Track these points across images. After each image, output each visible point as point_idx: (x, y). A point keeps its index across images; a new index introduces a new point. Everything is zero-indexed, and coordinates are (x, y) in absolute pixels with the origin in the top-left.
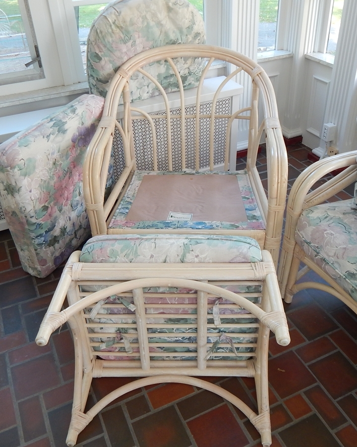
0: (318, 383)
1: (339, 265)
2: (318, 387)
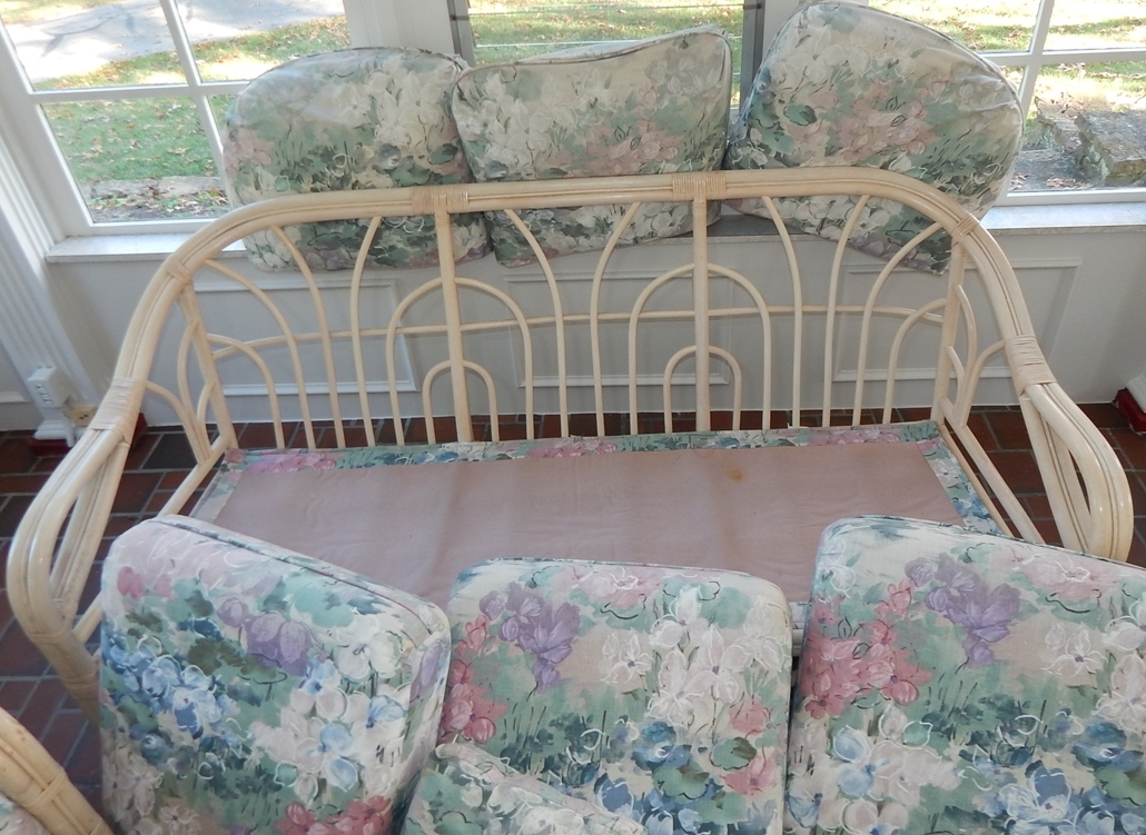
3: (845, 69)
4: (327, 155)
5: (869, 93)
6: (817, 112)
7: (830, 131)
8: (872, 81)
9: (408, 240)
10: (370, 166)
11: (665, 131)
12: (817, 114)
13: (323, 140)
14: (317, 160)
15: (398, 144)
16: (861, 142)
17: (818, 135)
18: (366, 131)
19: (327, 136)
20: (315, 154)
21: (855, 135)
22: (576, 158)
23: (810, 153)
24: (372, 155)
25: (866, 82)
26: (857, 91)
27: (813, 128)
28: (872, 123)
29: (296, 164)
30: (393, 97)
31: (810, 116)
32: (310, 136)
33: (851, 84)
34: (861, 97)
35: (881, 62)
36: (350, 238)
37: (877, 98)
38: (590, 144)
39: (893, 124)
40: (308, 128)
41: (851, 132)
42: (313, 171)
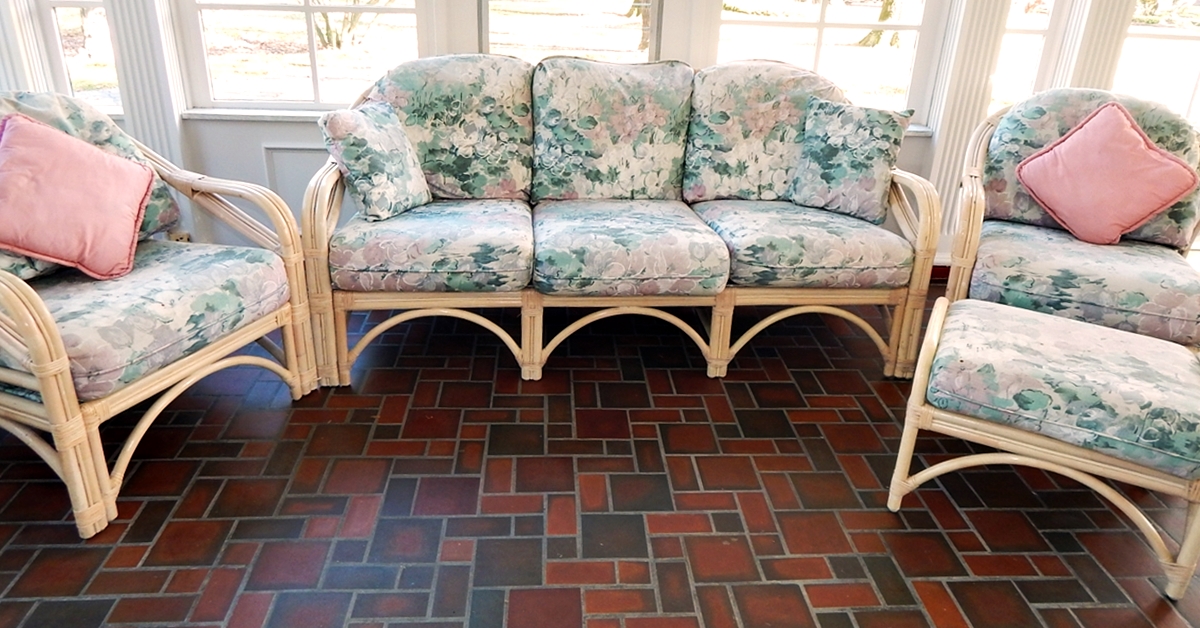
0: (463, 410)
1: (420, 263)
2: (466, 411)
3: (733, 85)
4: (448, 101)
5: (752, 94)
6: (728, 113)
7: (741, 122)
8: (751, 87)
9: (489, 169)
10: (475, 110)
11: (660, 105)
12: (728, 114)
13: (447, 91)
14: (440, 104)
15: (495, 97)
16: (761, 123)
17: (734, 127)
18: (476, 87)
19: (449, 90)
20: (440, 100)
21: (754, 119)
22: (605, 110)
23: (735, 139)
24: (478, 102)
25: (748, 89)
26: (745, 95)
27: (730, 122)
28: (761, 110)
29: (426, 105)
30: (495, 71)
31: (725, 117)
32: (438, 89)
33: (740, 91)
34: (749, 98)
35: (751, 77)
36: (448, 165)
37: (758, 97)
38: (614, 101)
39: (773, 107)
40: (438, 85)
41: (752, 119)
42: (436, 111)
